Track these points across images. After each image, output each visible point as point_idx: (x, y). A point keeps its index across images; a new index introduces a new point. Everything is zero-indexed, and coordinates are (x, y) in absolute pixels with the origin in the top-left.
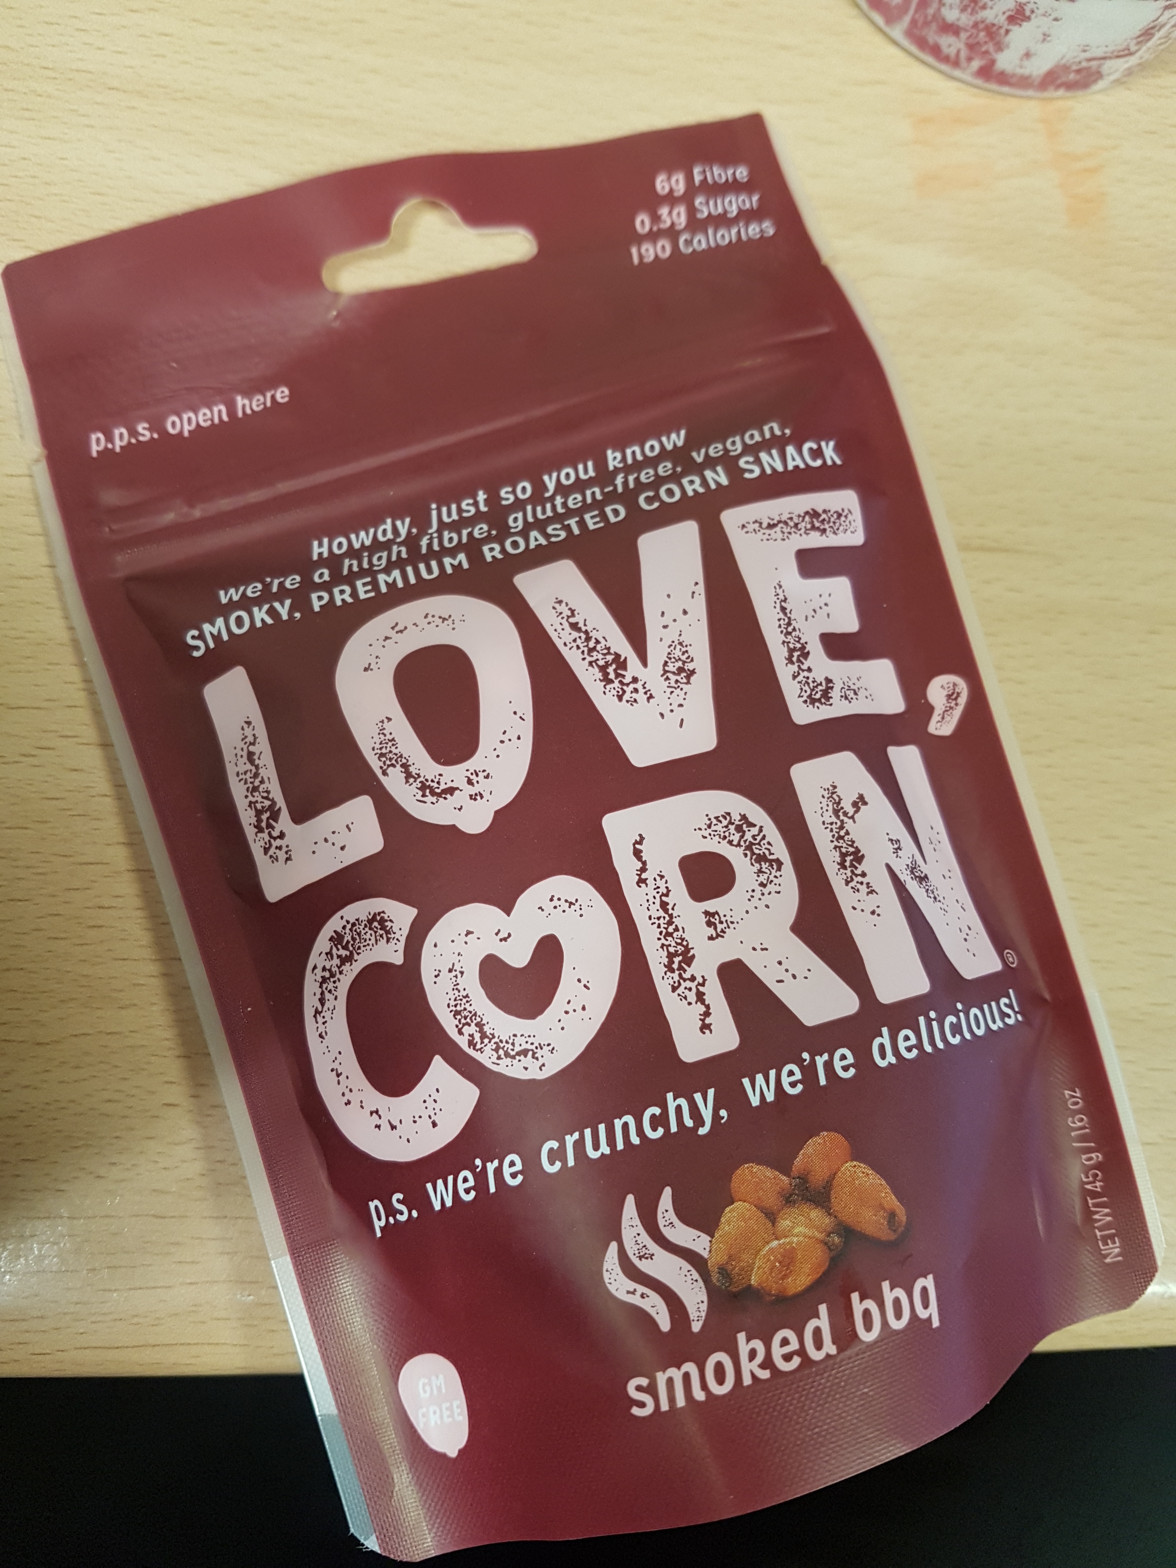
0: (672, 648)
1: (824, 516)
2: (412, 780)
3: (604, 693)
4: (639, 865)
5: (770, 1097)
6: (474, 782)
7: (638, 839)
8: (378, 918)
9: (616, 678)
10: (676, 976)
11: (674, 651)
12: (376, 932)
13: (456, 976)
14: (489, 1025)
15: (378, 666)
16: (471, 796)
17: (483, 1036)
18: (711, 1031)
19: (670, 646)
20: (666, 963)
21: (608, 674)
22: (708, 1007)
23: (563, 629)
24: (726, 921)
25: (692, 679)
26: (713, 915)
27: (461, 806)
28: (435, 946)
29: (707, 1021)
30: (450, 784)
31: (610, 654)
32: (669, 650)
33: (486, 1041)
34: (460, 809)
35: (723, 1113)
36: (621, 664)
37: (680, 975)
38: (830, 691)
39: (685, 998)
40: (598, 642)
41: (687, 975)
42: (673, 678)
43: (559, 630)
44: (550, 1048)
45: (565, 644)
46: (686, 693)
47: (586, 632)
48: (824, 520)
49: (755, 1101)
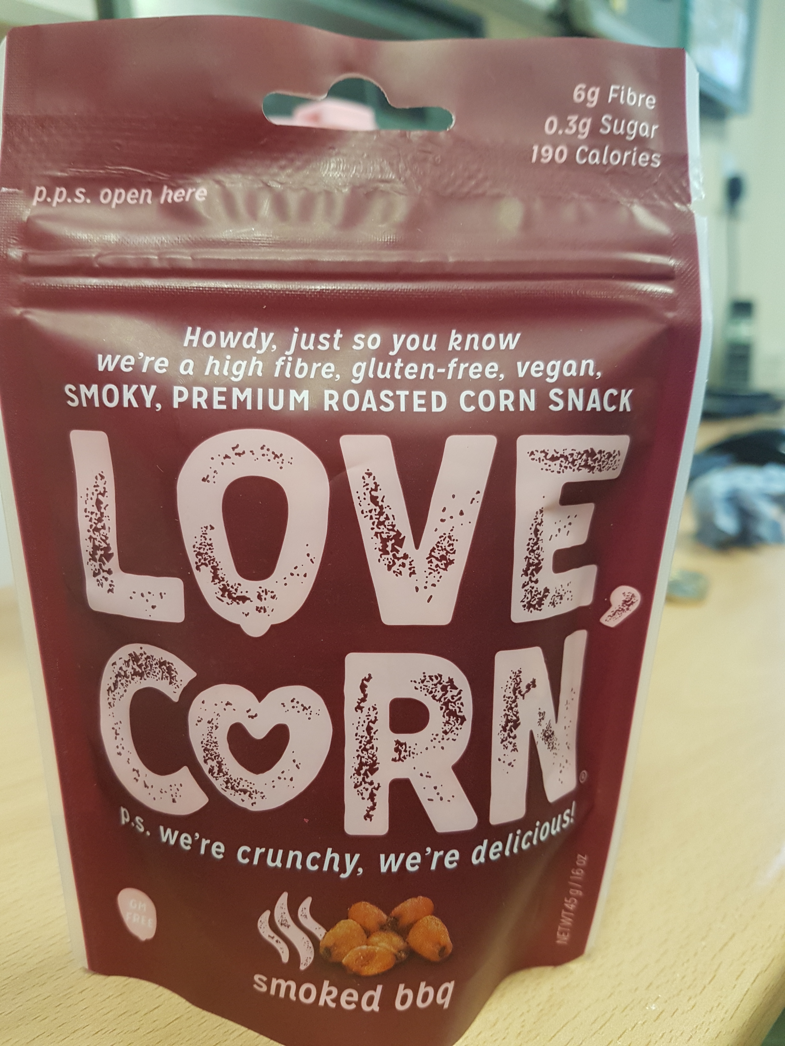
0: (442, 539)
1: (598, 456)
2: (217, 581)
3: (379, 560)
4: (362, 696)
5: (395, 869)
6: (263, 598)
7: (367, 677)
8: (167, 665)
9: (391, 552)
10: (360, 779)
11: (443, 542)
12: (163, 672)
13: (212, 728)
14: (226, 766)
15: (214, 480)
16: (257, 608)
17: (220, 771)
18: (371, 820)
19: (440, 537)
20: (357, 768)
21: (387, 546)
22: (375, 804)
23: (365, 499)
24: (409, 751)
25: (450, 567)
26: (401, 744)
27: (248, 613)
28: (203, 702)
29: (371, 813)
30: (244, 594)
31: (394, 531)
32: (439, 540)
33: (221, 774)
34: (246, 615)
35: (360, 870)
36: (399, 540)
37: (363, 779)
38: (544, 599)
39: (362, 794)
40: (387, 518)
41: (368, 780)
42: (435, 562)
43: (362, 499)
44: (262, 795)
45: (362, 512)
46: (441, 577)
47: (381, 508)
48: (597, 459)
49: (384, 869)
